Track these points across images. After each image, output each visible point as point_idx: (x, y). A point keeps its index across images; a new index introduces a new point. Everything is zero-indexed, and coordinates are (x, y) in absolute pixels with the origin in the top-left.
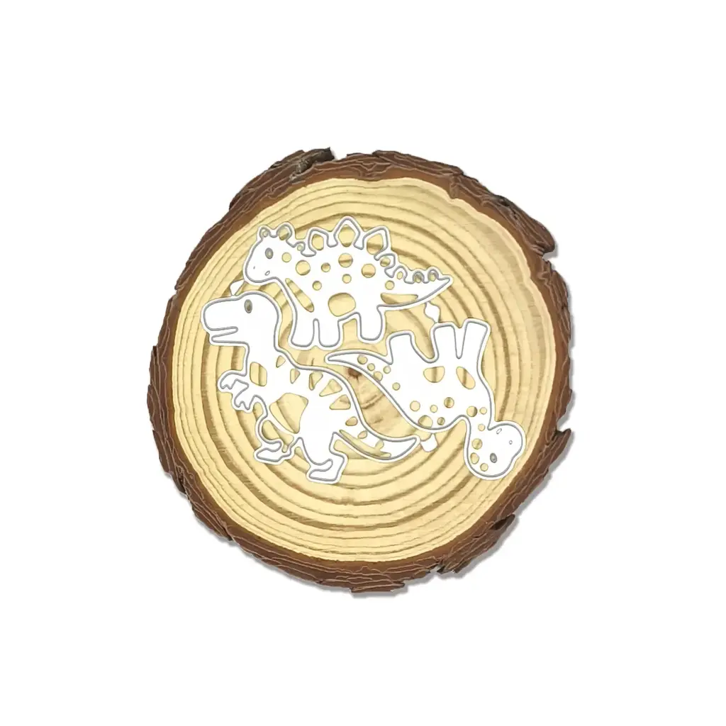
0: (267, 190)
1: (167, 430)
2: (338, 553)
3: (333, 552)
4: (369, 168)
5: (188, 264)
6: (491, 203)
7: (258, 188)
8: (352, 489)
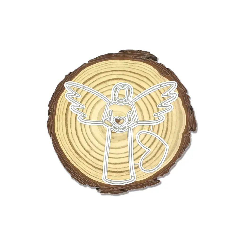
0: (133, 55)
1: (57, 96)
2: (75, 163)
3: (74, 162)
4: (164, 71)
5: (97, 58)
6: (188, 106)
7: (131, 53)
8: (92, 150)
